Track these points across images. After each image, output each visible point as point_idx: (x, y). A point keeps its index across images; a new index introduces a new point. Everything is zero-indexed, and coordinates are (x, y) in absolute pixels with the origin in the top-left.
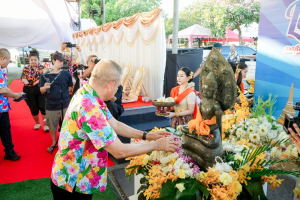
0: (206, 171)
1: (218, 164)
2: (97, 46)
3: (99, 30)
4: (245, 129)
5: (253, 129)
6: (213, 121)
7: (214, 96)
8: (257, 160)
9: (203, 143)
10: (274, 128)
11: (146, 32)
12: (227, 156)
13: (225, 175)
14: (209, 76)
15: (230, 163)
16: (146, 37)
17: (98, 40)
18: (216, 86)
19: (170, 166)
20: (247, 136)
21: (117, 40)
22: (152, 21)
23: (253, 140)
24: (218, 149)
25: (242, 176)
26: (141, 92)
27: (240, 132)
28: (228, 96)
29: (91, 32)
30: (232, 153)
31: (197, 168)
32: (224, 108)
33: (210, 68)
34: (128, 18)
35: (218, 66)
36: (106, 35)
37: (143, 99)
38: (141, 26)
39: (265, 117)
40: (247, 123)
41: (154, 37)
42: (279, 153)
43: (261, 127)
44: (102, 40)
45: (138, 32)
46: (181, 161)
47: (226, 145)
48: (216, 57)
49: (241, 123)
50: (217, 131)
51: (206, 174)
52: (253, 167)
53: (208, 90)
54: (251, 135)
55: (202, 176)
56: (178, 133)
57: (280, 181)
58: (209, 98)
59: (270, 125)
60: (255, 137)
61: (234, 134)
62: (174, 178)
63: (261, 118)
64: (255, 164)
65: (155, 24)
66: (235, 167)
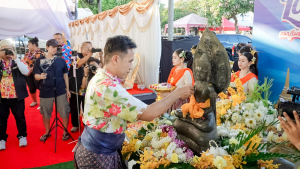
0: (199, 156)
1: (212, 148)
2: (93, 34)
3: (95, 19)
4: (241, 114)
5: (250, 114)
6: (207, 104)
7: (208, 79)
8: (252, 144)
9: (197, 127)
10: (270, 113)
11: (141, 20)
12: (222, 141)
13: (219, 158)
14: (203, 58)
15: (225, 147)
16: (141, 24)
17: (94, 29)
18: (210, 68)
19: (163, 151)
20: (243, 121)
21: (112, 28)
22: (147, 8)
23: (249, 125)
24: (213, 133)
25: (237, 161)
26: (137, 80)
27: (236, 117)
28: (221, 78)
29: (87, 20)
30: (227, 138)
31: (190, 152)
32: (218, 91)
33: (204, 50)
34: (123, 6)
35: (211, 47)
36: (102, 24)
37: (139, 87)
38: (136, 13)
39: (261, 102)
40: (243, 108)
41: (149, 24)
42: (276, 138)
43: (257, 111)
44: (98, 28)
45: (134, 19)
46: (174, 145)
47: (221, 129)
48: (209, 38)
49: (237, 108)
50: (212, 114)
51: (199, 159)
52: (248, 151)
53: (201, 72)
54: (247, 120)
55: (195, 160)
56: (172, 118)
57: (276, 166)
58: (203, 80)
59: (266, 109)
60: (251, 122)
61: (230, 120)
62: (167, 163)
63: (257, 103)
64: (250, 149)
65: (150, 11)
66: (230, 151)
